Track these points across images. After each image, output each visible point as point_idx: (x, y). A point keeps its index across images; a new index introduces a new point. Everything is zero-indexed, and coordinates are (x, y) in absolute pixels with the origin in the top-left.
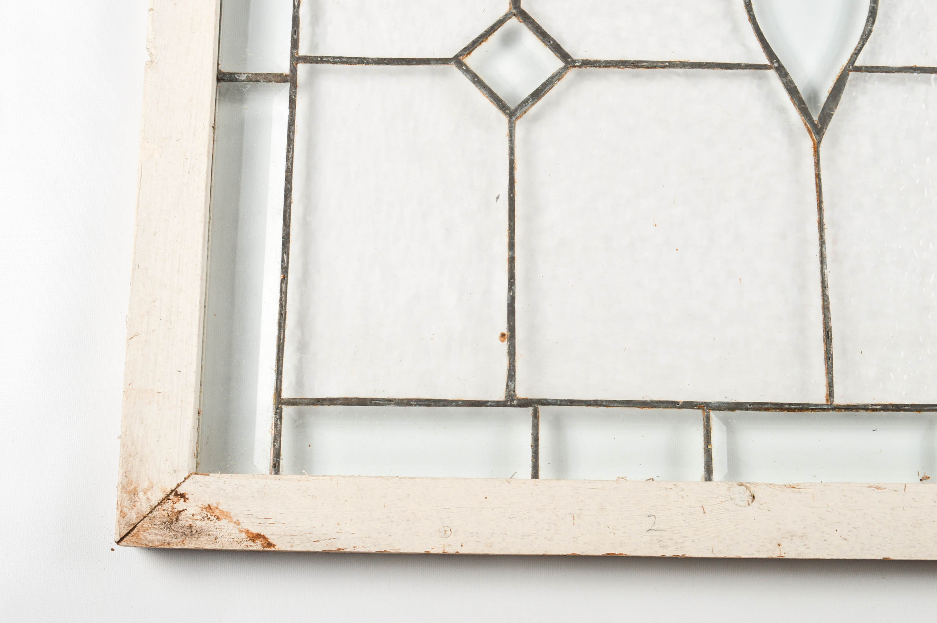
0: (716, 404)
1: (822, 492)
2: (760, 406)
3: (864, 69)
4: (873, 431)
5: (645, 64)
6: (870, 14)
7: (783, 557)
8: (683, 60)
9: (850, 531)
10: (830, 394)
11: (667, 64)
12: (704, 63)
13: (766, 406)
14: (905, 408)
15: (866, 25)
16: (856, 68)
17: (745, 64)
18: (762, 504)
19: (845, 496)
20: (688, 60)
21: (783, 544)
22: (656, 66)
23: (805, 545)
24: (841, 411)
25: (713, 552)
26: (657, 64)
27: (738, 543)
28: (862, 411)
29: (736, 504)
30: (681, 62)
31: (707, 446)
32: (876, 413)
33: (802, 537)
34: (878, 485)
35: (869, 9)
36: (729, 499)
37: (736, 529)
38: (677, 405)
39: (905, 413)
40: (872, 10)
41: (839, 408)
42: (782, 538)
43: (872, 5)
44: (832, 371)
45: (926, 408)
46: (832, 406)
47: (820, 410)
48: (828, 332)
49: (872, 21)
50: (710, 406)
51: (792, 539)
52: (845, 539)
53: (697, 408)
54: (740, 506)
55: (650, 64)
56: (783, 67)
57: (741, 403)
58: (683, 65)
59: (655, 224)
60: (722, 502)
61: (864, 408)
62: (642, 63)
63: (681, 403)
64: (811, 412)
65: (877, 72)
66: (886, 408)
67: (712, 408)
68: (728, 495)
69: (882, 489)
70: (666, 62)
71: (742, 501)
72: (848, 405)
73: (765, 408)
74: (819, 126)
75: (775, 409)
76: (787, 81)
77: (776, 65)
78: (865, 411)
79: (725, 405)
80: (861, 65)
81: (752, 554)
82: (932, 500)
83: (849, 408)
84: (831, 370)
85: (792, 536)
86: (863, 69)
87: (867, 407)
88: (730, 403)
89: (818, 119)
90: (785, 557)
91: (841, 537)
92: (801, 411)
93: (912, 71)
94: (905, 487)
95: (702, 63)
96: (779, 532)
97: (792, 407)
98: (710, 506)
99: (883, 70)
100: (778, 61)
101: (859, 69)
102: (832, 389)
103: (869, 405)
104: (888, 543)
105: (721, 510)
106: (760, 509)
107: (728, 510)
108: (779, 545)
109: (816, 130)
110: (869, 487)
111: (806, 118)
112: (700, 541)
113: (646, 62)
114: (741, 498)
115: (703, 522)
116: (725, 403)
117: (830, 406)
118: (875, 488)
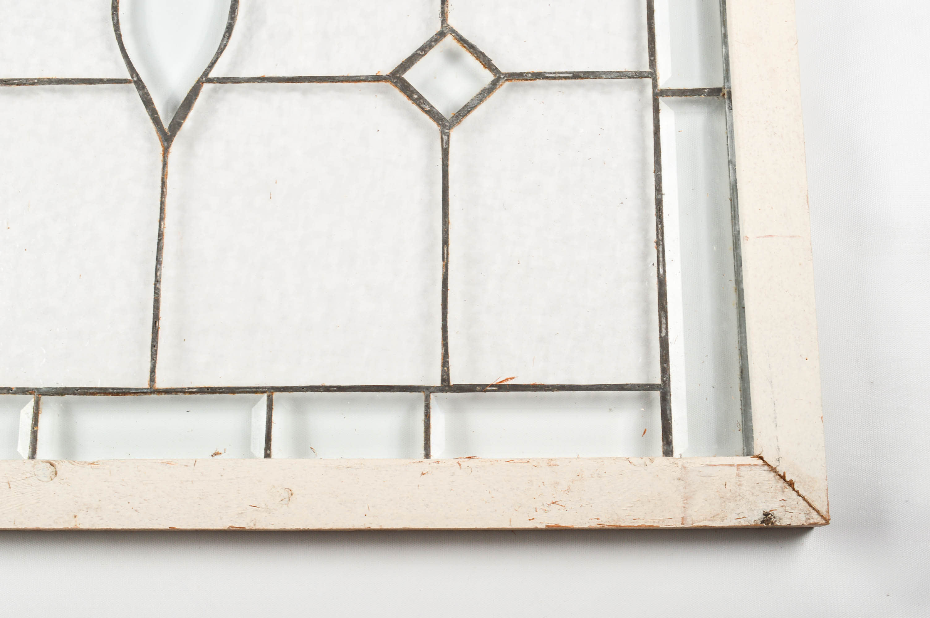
0: (45, 390)
1: (118, 467)
2: (86, 391)
3: (216, 80)
4: (187, 412)
5: (16, 81)
6: (227, 30)
7: (78, 527)
8: (51, 77)
9: (141, 503)
10: (152, 379)
11: (36, 81)
12: (70, 79)
13: (91, 391)
14: (220, 390)
15: (223, 40)
16: (209, 80)
17: (107, 79)
18: (63, 479)
19: (140, 471)
20: (56, 77)
21: (79, 516)
22: (26, 83)
23: (99, 516)
24: (161, 395)
25: (14, 523)
26: (26, 81)
27: (38, 515)
28: (181, 394)
29: (40, 480)
30: (49, 79)
31: (34, 428)
32: (193, 395)
33: (97, 509)
34: (171, 461)
35: (227, 25)
36: (33, 476)
37: (38, 502)
38: (11, 391)
39: (220, 395)
40: (229, 26)
41: (160, 392)
42: (79, 510)
43: (230, 21)
44: (156, 358)
45: (238, 391)
46: (152, 390)
47: (141, 394)
48: (156, 322)
49: (228, 36)
50: (40, 391)
51: (87, 511)
52: (136, 511)
53: (28, 393)
54: (43, 482)
55: (21, 81)
56: (141, 81)
57: (69, 388)
58: (50, 81)
59: (8, 227)
60: (26, 478)
61: (181, 391)
62: (14, 81)
63: (14, 389)
64: (134, 395)
65: (226, 83)
66: (202, 391)
67: (41, 394)
68: (33, 472)
69: (173, 465)
70: (35, 79)
71: (45, 477)
72: (167, 389)
73: (90, 392)
74: (168, 134)
75: (100, 393)
76: (144, 93)
77: (135, 79)
78: (183, 394)
79: (53, 390)
80: (213, 77)
81: (50, 525)
82: (219, 474)
83: (167, 391)
84: (155, 356)
85: (87, 508)
86: (214, 80)
87: (184, 390)
88: (58, 389)
89: (169, 127)
90: (79, 527)
91: (132, 508)
92: (124, 395)
93: (259, 81)
94: (196, 462)
95: (68, 80)
96: (75, 505)
97: (115, 391)
98: (15, 481)
99: (233, 80)
100: (137, 75)
101: (211, 81)
102: (153, 374)
103: (185, 389)
104: (175, 514)
105: (25, 485)
106: (61, 484)
107: (31, 485)
108: (75, 517)
109: (165, 138)
110: (162, 463)
111: (158, 126)
112: (4, 514)
113: (16, 79)
114: (44, 474)
115: (8, 496)
116: (54, 389)
117: (150, 390)
118: (168, 463)
